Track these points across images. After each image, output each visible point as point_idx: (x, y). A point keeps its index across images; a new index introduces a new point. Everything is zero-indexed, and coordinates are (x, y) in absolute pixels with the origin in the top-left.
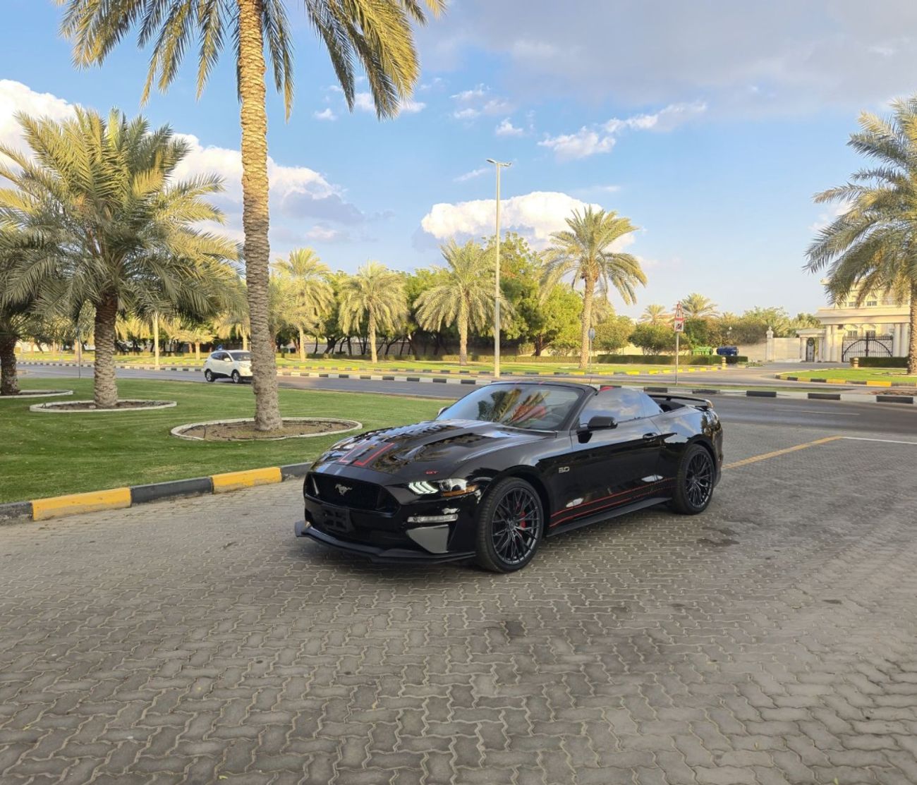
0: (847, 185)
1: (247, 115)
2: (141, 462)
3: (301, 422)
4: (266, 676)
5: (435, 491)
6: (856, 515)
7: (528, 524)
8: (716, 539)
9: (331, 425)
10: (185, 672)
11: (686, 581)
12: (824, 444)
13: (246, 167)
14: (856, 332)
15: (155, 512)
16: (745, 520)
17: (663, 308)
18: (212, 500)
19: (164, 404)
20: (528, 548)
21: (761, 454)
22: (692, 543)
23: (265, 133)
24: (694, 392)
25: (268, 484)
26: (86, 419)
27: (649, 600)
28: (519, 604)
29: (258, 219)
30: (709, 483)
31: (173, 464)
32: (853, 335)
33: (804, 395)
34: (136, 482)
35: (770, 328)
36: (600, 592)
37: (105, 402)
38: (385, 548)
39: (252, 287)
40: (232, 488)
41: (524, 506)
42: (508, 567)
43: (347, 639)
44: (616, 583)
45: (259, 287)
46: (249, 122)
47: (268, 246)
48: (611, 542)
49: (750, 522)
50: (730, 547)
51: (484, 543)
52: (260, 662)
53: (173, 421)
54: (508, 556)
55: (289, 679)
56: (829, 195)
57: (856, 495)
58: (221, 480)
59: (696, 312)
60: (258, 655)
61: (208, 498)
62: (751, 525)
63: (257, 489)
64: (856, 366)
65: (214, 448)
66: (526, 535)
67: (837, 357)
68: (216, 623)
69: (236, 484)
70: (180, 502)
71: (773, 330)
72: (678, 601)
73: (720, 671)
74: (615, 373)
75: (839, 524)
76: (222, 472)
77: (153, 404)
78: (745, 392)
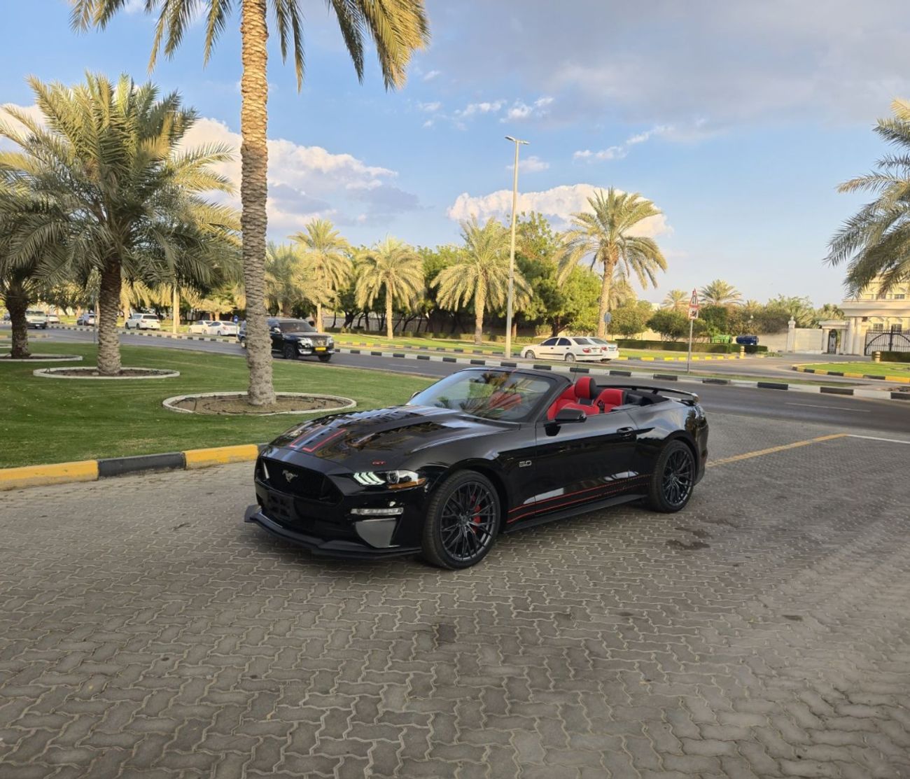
0: (873, 175)
1: (247, 83)
2: (119, 434)
3: (297, 397)
4: (167, 675)
5: (382, 482)
6: (841, 520)
7: (483, 519)
8: (687, 542)
9: (324, 402)
10: (84, 667)
11: (643, 587)
12: (826, 441)
13: (246, 136)
14: (881, 325)
15: (120, 487)
16: (720, 522)
17: (685, 293)
18: (182, 477)
19: (167, 373)
20: (481, 545)
21: (758, 450)
22: (661, 544)
23: (266, 102)
24: (704, 382)
25: (244, 461)
26: (84, 386)
27: (597, 607)
28: (459, 606)
29: (255, 190)
30: (689, 481)
31: (152, 437)
32: (878, 328)
33: (816, 389)
34: (107, 455)
35: (792, 318)
36: (548, 595)
37: (109, 369)
38: (327, 539)
39: (248, 259)
40: (205, 464)
41: (479, 502)
42: (457, 564)
43: (266, 638)
44: (568, 586)
45: (255, 260)
46: (249, 90)
47: (266, 218)
48: (576, 539)
49: (727, 523)
50: (699, 551)
51: (432, 539)
52: (166, 659)
53: (169, 392)
54: (459, 552)
55: (190, 680)
56: (853, 185)
57: (848, 499)
58: (194, 456)
59: (718, 299)
60: (167, 651)
61: (179, 474)
62: (728, 527)
63: (231, 466)
64: (878, 360)
65: (199, 422)
66: (480, 532)
67: (859, 350)
68: (137, 613)
69: (210, 461)
70: (150, 477)
71: (795, 320)
72: (628, 609)
73: (652, 692)
74: (630, 358)
75: (820, 531)
76: (197, 448)
77: (156, 373)
78: (757, 383)
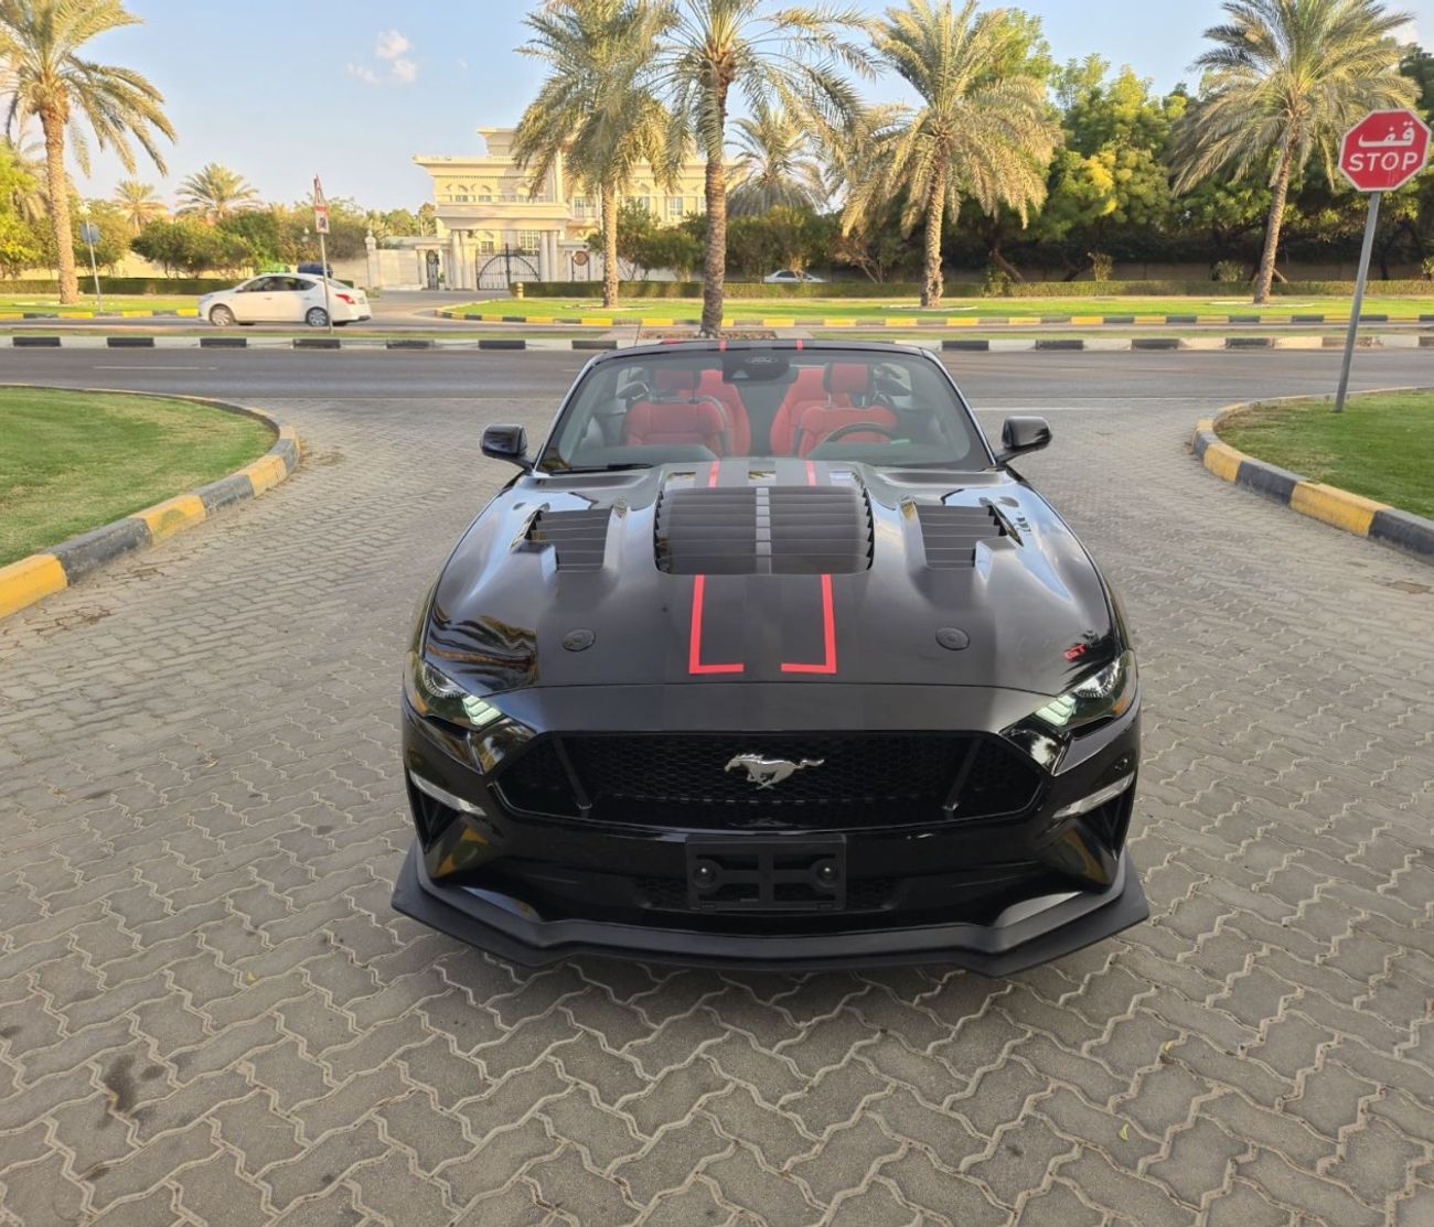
14: (491, 243)
17: (151, 188)
32: (488, 248)
35: (370, 233)
59: (222, 199)
64: (521, 295)
67: (470, 283)
71: (374, 235)
78: (476, 341)
